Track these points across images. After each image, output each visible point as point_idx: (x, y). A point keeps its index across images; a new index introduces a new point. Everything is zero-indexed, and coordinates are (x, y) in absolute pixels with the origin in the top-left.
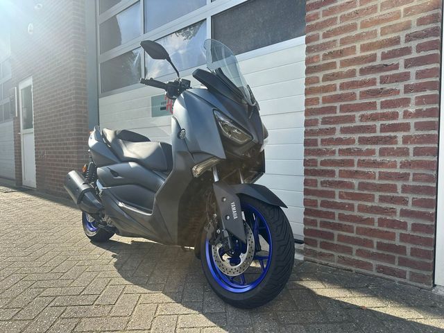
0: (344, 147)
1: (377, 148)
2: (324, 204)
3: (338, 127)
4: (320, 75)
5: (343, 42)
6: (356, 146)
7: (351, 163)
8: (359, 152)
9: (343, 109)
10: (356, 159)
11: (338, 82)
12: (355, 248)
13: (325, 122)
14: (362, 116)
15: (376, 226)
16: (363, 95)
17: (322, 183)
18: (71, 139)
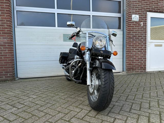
0: (135, 52)
1: (140, 52)
2: (132, 63)
3: (134, 49)
4: (132, 39)
5: (135, 34)
6: (137, 52)
7: (136, 55)
11: (134, 41)
12: (137, 69)
13: (132, 48)
14: (138, 47)
15: (140, 65)
16: (138, 44)
17: (132, 59)
18: (3, 48)
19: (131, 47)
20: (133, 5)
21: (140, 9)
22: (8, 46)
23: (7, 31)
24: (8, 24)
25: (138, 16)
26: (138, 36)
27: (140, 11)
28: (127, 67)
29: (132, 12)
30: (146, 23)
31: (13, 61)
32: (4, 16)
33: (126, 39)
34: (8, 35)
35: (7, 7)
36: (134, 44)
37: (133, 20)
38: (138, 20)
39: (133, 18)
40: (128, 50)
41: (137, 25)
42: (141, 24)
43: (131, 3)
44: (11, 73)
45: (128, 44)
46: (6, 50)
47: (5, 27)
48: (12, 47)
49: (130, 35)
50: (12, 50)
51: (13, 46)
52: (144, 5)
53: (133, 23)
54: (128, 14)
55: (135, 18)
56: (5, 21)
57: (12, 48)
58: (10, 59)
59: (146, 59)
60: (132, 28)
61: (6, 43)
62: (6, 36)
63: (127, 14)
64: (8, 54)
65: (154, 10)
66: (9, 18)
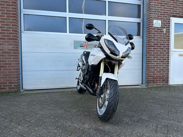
0: (157, 63)
1: (162, 63)
2: (153, 74)
3: (156, 59)
4: (153, 48)
5: (157, 42)
6: (159, 62)
7: (158, 66)
8: (159, 64)
9: (156, 55)
10: (159, 65)
11: (156, 50)
12: (158, 82)
13: (153, 58)
14: (160, 57)
15: (162, 77)
16: (160, 53)
17: (153, 70)
18: (8, 56)
19: (152, 56)
20: (155, 9)
21: (163, 13)
22: (13, 53)
23: (13, 36)
24: (13, 29)
25: (160, 22)
26: (160, 44)
27: (163, 16)
28: (147, 79)
29: (153, 17)
30: (169, 30)
31: (18, 71)
32: (10, 20)
33: (146, 47)
34: (14, 41)
35: (13, 10)
36: (156, 53)
37: (154, 26)
38: (160, 26)
39: (154, 24)
40: (148, 59)
41: (158, 31)
42: (163, 31)
43: (153, 7)
44: (16, 84)
45: (149, 53)
46: (10, 58)
47: (10, 32)
48: (17, 54)
49: (151, 43)
50: (18, 58)
51: (19, 53)
52: (167, 10)
53: (154, 29)
54: (149, 19)
55: (157, 24)
56: (10, 25)
57: (18, 56)
58: (15, 68)
59: (169, 71)
60: (153, 35)
61: (11, 50)
62: (12, 42)
63: (147, 19)
64: (12, 63)
65: (178, 15)
66: (15, 22)
